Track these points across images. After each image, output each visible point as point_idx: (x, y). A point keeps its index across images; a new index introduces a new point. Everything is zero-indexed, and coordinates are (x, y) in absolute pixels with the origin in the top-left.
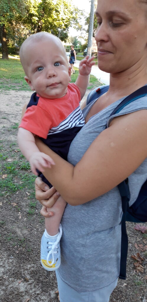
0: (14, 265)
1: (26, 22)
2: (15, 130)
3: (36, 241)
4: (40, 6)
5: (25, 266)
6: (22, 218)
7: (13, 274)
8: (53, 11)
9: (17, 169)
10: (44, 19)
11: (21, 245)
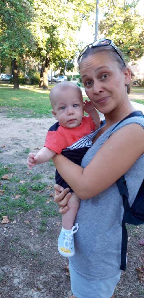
0: (28, 276)
1: (36, 55)
2: (26, 154)
3: (47, 255)
4: (48, 41)
5: (38, 277)
6: (34, 235)
8: (60, 45)
9: (29, 190)
10: (52, 51)
11: (33, 259)
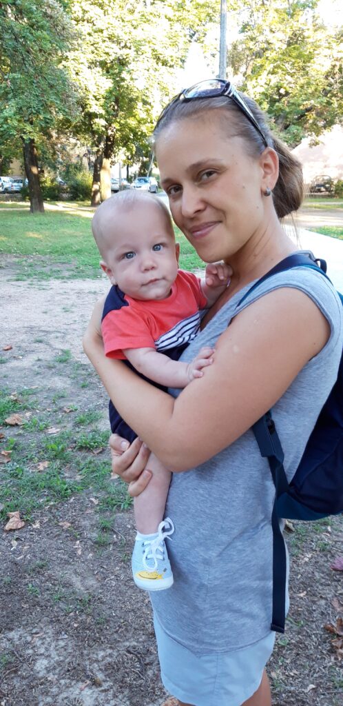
0: (70, 651)
1: (81, 130)
2: (62, 365)
3: (114, 601)
4: (108, 95)
5: (93, 653)
6: (83, 554)
7: (68, 671)
8: (138, 103)
9: (70, 450)
10: (118, 120)
11: (82, 611)
